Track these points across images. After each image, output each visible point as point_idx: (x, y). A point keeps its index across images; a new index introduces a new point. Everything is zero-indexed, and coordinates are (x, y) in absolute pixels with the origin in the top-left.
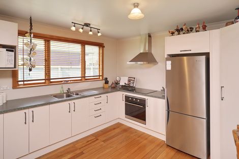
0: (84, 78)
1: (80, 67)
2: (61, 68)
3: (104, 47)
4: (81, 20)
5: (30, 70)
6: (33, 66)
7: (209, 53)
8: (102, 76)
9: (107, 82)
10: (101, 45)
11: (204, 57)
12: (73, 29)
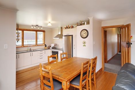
0: (37, 45)
1: (35, 40)
2: (27, 41)
3: (45, 32)
4: (35, 24)
5: (18, 42)
6: (19, 40)
7: (72, 35)
8: (44, 44)
9: (46, 46)
10: (44, 31)
11: (71, 37)
12: (32, 27)
